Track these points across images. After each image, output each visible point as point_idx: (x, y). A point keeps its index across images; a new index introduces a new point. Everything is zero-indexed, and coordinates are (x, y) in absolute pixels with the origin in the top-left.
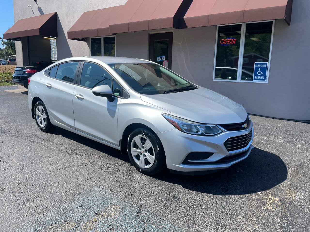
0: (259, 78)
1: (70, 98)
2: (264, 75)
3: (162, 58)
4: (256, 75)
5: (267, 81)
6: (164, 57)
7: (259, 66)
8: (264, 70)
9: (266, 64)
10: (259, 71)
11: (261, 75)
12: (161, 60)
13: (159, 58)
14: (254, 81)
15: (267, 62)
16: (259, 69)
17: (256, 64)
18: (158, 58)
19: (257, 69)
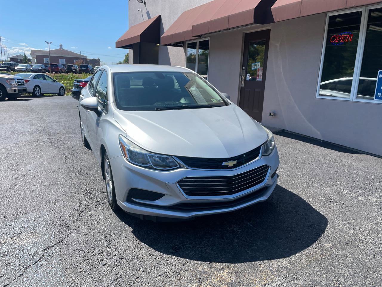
3: (257, 65)
4: (379, 91)
6: (259, 63)
13: (254, 64)
14: (375, 100)
17: (380, 73)
18: (252, 65)
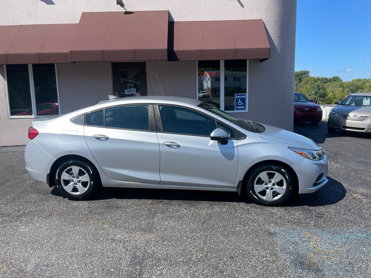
0: (240, 107)
1: (156, 148)
2: (244, 105)
3: (132, 90)
4: (237, 105)
5: (247, 110)
6: (135, 89)
7: (239, 97)
8: (243, 100)
9: (245, 95)
10: (240, 102)
11: (242, 106)
12: (130, 92)
13: (128, 90)
14: (236, 111)
15: (246, 94)
16: (240, 100)
17: (236, 95)
18: (126, 91)
19: (237, 99)
